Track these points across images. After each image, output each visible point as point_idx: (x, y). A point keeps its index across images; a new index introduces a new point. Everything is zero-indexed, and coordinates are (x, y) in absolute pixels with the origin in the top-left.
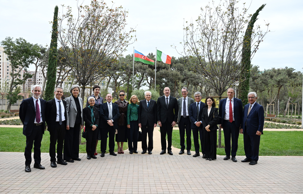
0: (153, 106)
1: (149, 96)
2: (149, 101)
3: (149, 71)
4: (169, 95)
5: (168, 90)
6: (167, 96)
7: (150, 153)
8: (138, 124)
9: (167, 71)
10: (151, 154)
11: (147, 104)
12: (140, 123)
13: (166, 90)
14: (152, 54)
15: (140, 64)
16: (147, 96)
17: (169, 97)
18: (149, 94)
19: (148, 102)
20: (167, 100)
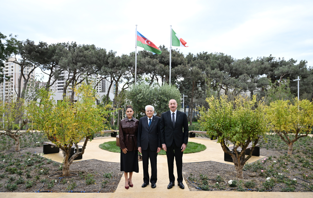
0: (156, 124)
1: (151, 111)
2: (152, 118)
3: (161, 67)
4: (175, 110)
5: (174, 104)
6: (173, 111)
7: (153, 186)
8: (138, 148)
9: (184, 68)
10: (155, 187)
11: (149, 121)
12: (140, 147)
13: (172, 104)
14: (164, 47)
15: (148, 58)
16: (148, 111)
17: (175, 112)
18: (151, 110)
19: (150, 119)
20: (173, 116)
